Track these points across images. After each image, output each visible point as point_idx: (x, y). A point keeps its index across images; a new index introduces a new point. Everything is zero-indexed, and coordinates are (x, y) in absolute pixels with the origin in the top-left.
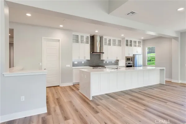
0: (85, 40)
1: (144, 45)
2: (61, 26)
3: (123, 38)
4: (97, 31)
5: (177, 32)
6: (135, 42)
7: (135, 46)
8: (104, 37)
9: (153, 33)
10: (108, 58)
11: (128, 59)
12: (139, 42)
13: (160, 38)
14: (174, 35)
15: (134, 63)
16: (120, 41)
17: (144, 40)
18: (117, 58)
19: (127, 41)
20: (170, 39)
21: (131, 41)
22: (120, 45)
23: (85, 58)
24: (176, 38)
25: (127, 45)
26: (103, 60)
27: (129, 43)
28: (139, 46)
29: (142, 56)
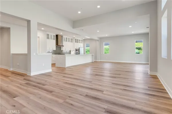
0: (53, 38)
1: (84, 42)
2: (43, 29)
3: (74, 38)
4: (61, 33)
5: (98, 38)
6: (80, 40)
7: (80, 43)
8: (64, 36)
9: (89, 38)
10: (65, 49)
11: (76, 50)
12: (82, 41)
13: (91, 40)
14: (97, 39)
15: (79, 53)
16: (72, 39)
17: (84, 40)
18: (70, 49)
19: (76, 39)
20: (96, 40)
21: (78, 40)
22: (72, 42)
23: (53, 49)
24: (98, 40)
25: (76, 42)
26: (62, 51)
27: (77, 41)
28: (82, 43)
29: (83, 48)
